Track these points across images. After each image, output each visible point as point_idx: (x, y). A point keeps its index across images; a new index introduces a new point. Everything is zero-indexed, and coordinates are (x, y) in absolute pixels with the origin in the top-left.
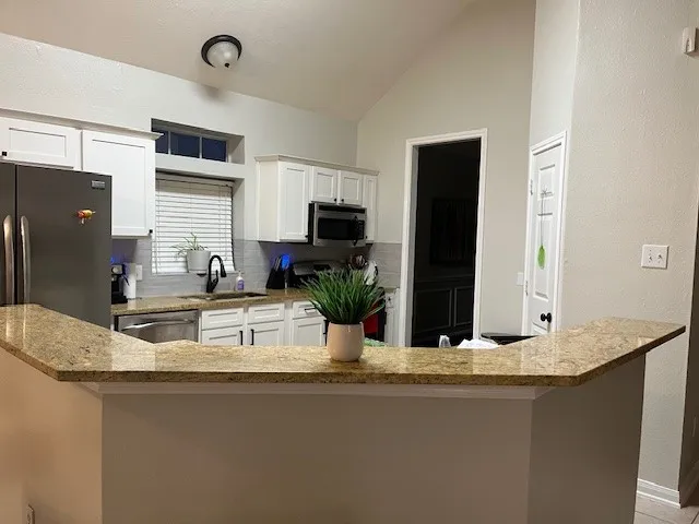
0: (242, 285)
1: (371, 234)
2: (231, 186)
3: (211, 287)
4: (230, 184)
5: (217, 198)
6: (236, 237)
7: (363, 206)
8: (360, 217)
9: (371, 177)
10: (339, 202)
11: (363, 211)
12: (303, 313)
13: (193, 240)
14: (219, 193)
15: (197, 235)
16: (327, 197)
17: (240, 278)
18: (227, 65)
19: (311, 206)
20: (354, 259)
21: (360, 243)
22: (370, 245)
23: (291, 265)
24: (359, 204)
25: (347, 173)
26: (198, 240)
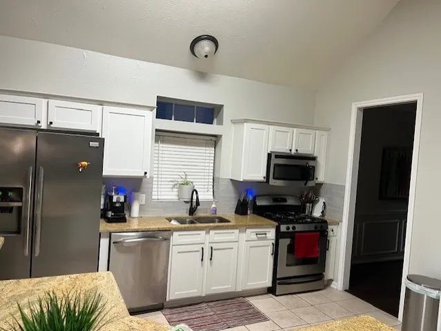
0: (215, 211)
1: (322, 176)
2: (214, 140)
3: (192, 211)
4: (214, 138)
5: (204, 148)
6: (216, 176)
7: (315, 155)
8: (311, 163)
9: (322, 132)
10: (293, 151)
11: (314, 159)
12: (254, 236)
13: (184, 177)
14: (207, 145)
15: (188, 174)
16: (283, 148)
17: (214, 206)
18: (206, 56)
19: (269, 155)
20: (307, 195)
21: (311, 184)
22: (320, 185)
23: (254, 198)
24: (311, 153)
25: (301, 130)
26: (188, 177)
